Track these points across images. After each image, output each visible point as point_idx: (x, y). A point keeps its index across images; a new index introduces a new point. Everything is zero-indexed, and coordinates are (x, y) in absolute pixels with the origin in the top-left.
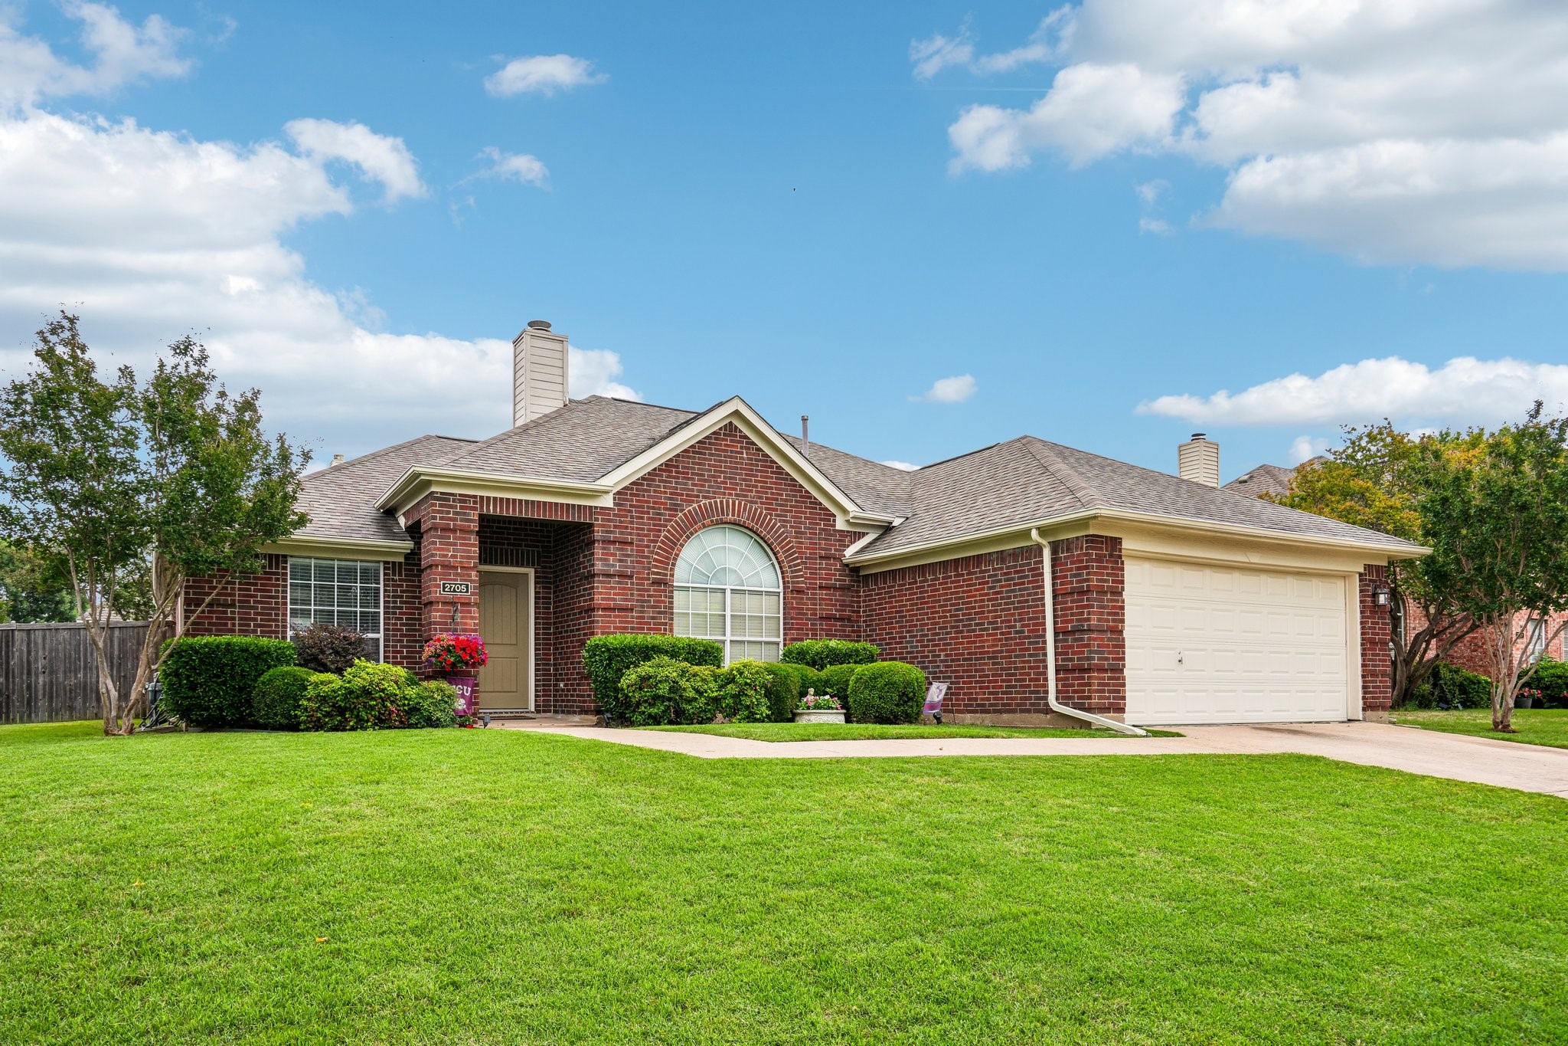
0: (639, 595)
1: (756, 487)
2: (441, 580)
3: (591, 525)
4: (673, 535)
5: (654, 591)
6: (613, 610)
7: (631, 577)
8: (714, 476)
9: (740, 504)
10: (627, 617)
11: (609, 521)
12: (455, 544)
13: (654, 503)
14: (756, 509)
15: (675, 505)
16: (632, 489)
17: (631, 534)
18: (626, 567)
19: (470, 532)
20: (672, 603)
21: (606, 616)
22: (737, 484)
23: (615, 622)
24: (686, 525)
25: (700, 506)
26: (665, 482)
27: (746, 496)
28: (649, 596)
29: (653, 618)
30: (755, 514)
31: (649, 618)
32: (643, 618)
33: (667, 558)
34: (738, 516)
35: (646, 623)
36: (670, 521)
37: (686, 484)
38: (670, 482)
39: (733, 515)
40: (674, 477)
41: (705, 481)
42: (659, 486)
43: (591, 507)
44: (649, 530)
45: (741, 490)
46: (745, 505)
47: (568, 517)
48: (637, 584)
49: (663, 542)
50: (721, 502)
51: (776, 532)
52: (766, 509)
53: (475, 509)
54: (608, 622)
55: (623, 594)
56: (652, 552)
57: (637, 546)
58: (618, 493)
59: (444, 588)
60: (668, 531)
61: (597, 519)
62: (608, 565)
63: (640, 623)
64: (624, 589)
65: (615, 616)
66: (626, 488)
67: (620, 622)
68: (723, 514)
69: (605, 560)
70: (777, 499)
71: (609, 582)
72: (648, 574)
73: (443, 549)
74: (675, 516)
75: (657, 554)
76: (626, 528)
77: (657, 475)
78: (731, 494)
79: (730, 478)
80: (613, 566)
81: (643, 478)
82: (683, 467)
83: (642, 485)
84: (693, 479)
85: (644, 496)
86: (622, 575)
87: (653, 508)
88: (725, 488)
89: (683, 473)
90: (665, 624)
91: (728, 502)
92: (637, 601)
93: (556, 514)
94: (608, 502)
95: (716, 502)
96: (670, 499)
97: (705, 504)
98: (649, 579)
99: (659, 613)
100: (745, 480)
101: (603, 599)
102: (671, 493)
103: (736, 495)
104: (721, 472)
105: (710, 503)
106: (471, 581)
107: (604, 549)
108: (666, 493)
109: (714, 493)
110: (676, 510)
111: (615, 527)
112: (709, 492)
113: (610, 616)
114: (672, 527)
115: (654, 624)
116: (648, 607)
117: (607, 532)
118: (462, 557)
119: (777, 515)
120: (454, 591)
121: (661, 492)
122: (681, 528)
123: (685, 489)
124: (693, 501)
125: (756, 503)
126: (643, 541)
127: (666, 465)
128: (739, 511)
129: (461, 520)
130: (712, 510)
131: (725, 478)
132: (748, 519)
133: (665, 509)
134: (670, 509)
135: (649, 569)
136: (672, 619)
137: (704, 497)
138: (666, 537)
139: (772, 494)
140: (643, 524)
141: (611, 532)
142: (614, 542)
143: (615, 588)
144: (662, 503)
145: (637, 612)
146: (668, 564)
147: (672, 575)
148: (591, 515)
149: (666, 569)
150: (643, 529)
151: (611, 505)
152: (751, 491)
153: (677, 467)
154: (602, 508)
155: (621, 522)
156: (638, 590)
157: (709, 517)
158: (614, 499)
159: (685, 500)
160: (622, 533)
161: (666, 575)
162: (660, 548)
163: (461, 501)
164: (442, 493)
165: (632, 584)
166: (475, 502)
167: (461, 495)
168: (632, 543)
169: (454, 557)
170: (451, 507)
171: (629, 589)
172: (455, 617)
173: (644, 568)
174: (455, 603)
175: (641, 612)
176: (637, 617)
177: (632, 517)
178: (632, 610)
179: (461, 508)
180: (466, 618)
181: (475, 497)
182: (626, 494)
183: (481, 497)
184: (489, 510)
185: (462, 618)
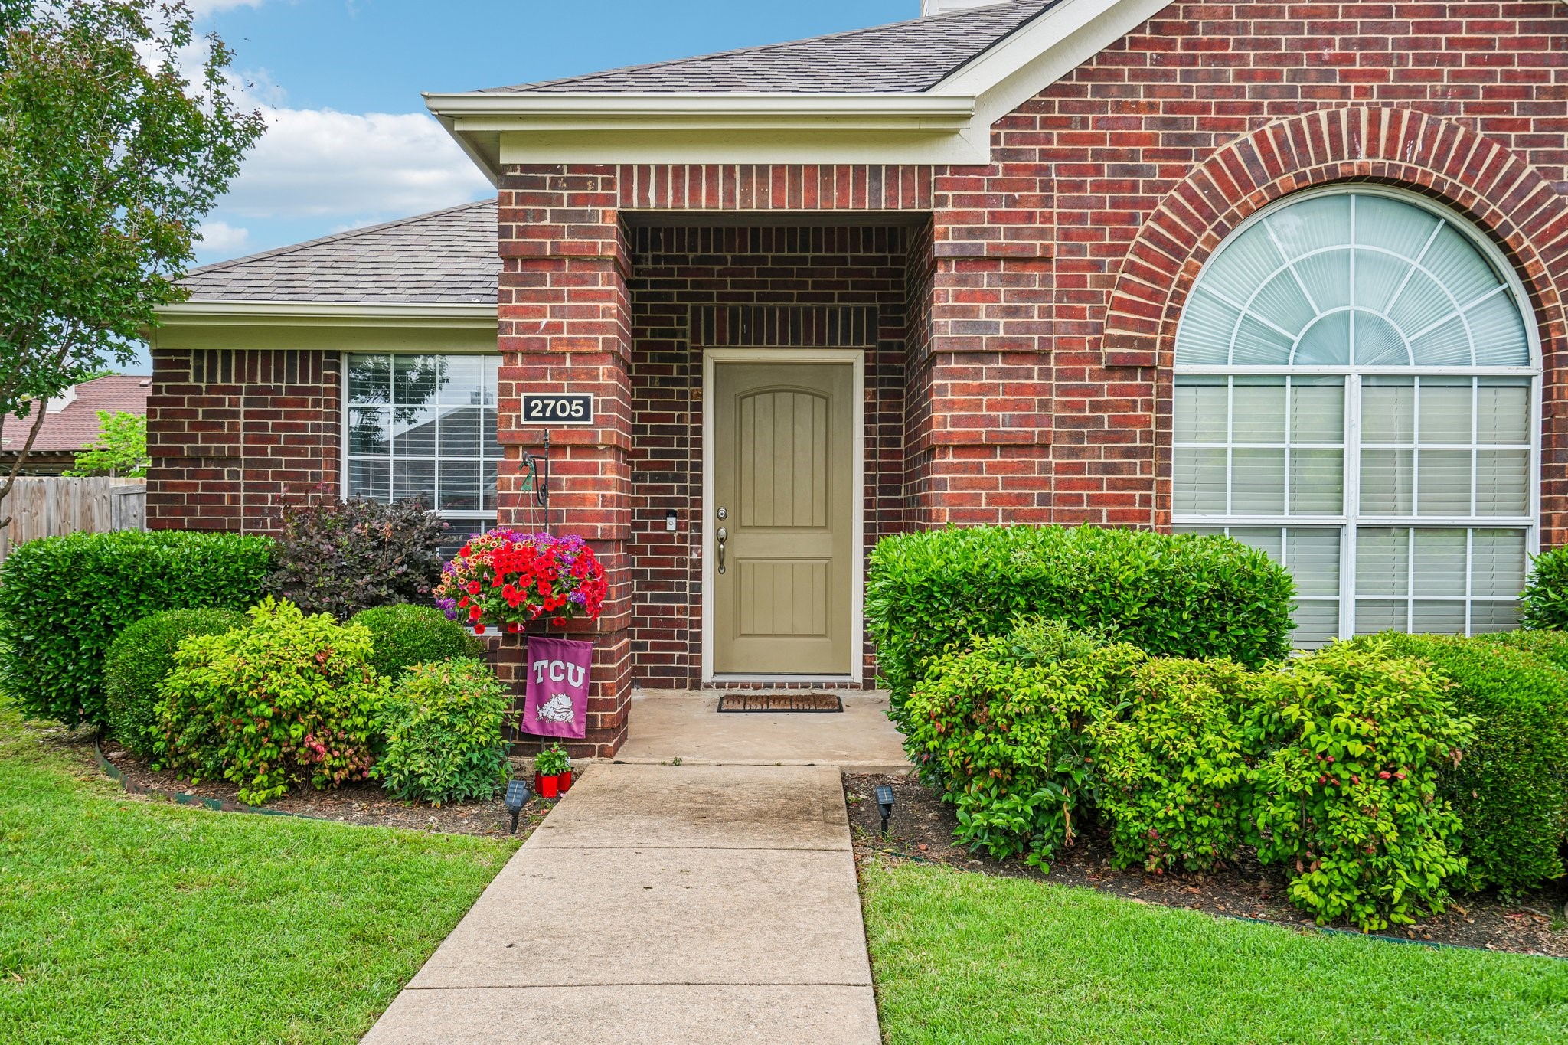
0: (1065, 405)
1: (1454, 60)
2: (521, 388)
3: (927, 219)
4: (1172, 227)
5: (1113, 391)
6: (989, 448)
7: (1042, 355)
8: (1309, 44)
9: (1395, 119)
10: (1029, 467)
11: (978, 201)
12: (557, 296)
13: (1117, 139)
14: (1452, 130)
15: (1182, 140)
17: (1042, 234)
18: (1028, 328)
19: (601, 261)
20: (1165, 423)
21: (965, 467)
22: (1387, 60)
23: (992, 484)
24: (1214, 196)
25: (1261, 138)
26: (1152, 75)
27: (1420, 92)
28: (1096, 406)
29: (1108, 469)
30: (1446, 144)
31: (1096, 468)
32: (1079, 469)
33: (1154, 295)
34: (1390, 153)
35: (1088, 484)
36: (1166, 187)
37: (1217, 76)
38: (1168, 76)
39: (1372, 153)
40: (1180, 60)
41: (1280, 59)
42: (1133, 91)
43: (924, 169)
44: (1099, 219)
45: (1402, 75)
46: (1414, 120)
47: (859, 199)
48: (1061, 375)
49: (1141, 250)
50: (1333, 119)
51: (1520, 193)
52: (1487, 125)
53: (610, 200)
54: (972, 484)
55: (1017, 406)
56: (1109, 282)
57: (1063, 267)
58: (1007, 121)
59: (528, 410)
60: (1160, 218)
61: (941, 201)
62: (976, 326)
63: (1069, 484)
64: (1020, 390)
65: (992, 468)
66: (1029, 106)
67: (1008, 483)
68: (1337, 153)
69: (965, 312)
70: (1526, 92)
71: (977, 374)
72: (1095, 344)
73: (526, 312)
74: (1182, 172)
75: (1125, 285)
76: (1030, 217)
77: (1125, 60)
78: (1364, 92)
79: (1364, 44)
80: (988, 327)
81: (1083, 73)
82: (1210, 28)
83: (1080, 91)
84: (1242, 59)
85: (1084, 123)
86: (1015, 352)
87: (1114, 155)
88: (1346, 76)
89: (1210, 45)
90: (1147, 484)
91: (1354, 117)
92: (1061, 421)
93: (827, 197)
94: (975, 148)
95: (1314, 121)
96: (1166, 123)
97: (1278, 131)
98: (1097, 358)
99: (1129, 453)
100: (1415, 44)
101: (956, 422)
102: (1170, 108)
103: (1385, 92)
104: (1333, 29)
105: (1296, 127)
106: (598, 389)
107: (961, 281)
108: (1153, 107)
109: (1309, 92)
110: (1186, 155)
111: (995, 217)
112: (1292, 92)
114: (1172, 204)
115: (1112, 485)
116: (1093, 437)
117: (971, 233)
118: (573, 327)
119: (1522, 141)
120: (554, 416)
121: (1138, 107)
122: (1200, 207)
123: (1214, 92)
124: (1240, 125)
125: (1453, 109)
126: (1081, 250)
127: (1156, 28)
128: (1393, 138)
129: (574, 232)
130: (1300, 142)
131: (1345, 44)
132: (1422, 161)
133: (1151, 155)
134: (1167, 155)
135: (1099, 328)
136: (1165, 470)
137: (1276, 109)
138: (1151, 235)
139: (1509, 76)
140: (1082, 203)
141: (982, 233)
142: (992, 261)
143: (992, 389)
144: (1141, 140)
145: (1059, 454)
146: (1157, 312)
147: (1169, 344)
148: (925, 188)
149: (1151, 327)
150: (1080, 219)
151: (984, 157)
152: (1436, 76)
153: (1191, 28)
154: (957, 169)
155: (1011, 202)
156: (1063, 392)
157: (1290, 165)
158: (995, 139)
159: (1215, 125)
160: (1016, 234)
161: (1151, 344)
162: (1132, 268)
163: (571, 183)
164: (526, 168)
165: (1046, 374)
166: (609, 184)
167: (572, 168)
168: (1046, 260)
169: (549, 327)
170: (548, 200)
171: (1035, 390)
172: (556, 485)
173: (1082, 328)
174: (557, 449)
175: (1072, 453)
176: (1060, 469)
177: (1046, 186)
178: (1043, 448)
179: (573, 201)
180: (583, 484)
181: (610, 169)
182: (1031, 123)
183: (627, 168)
184: (643, 198)
185: (575, 484)
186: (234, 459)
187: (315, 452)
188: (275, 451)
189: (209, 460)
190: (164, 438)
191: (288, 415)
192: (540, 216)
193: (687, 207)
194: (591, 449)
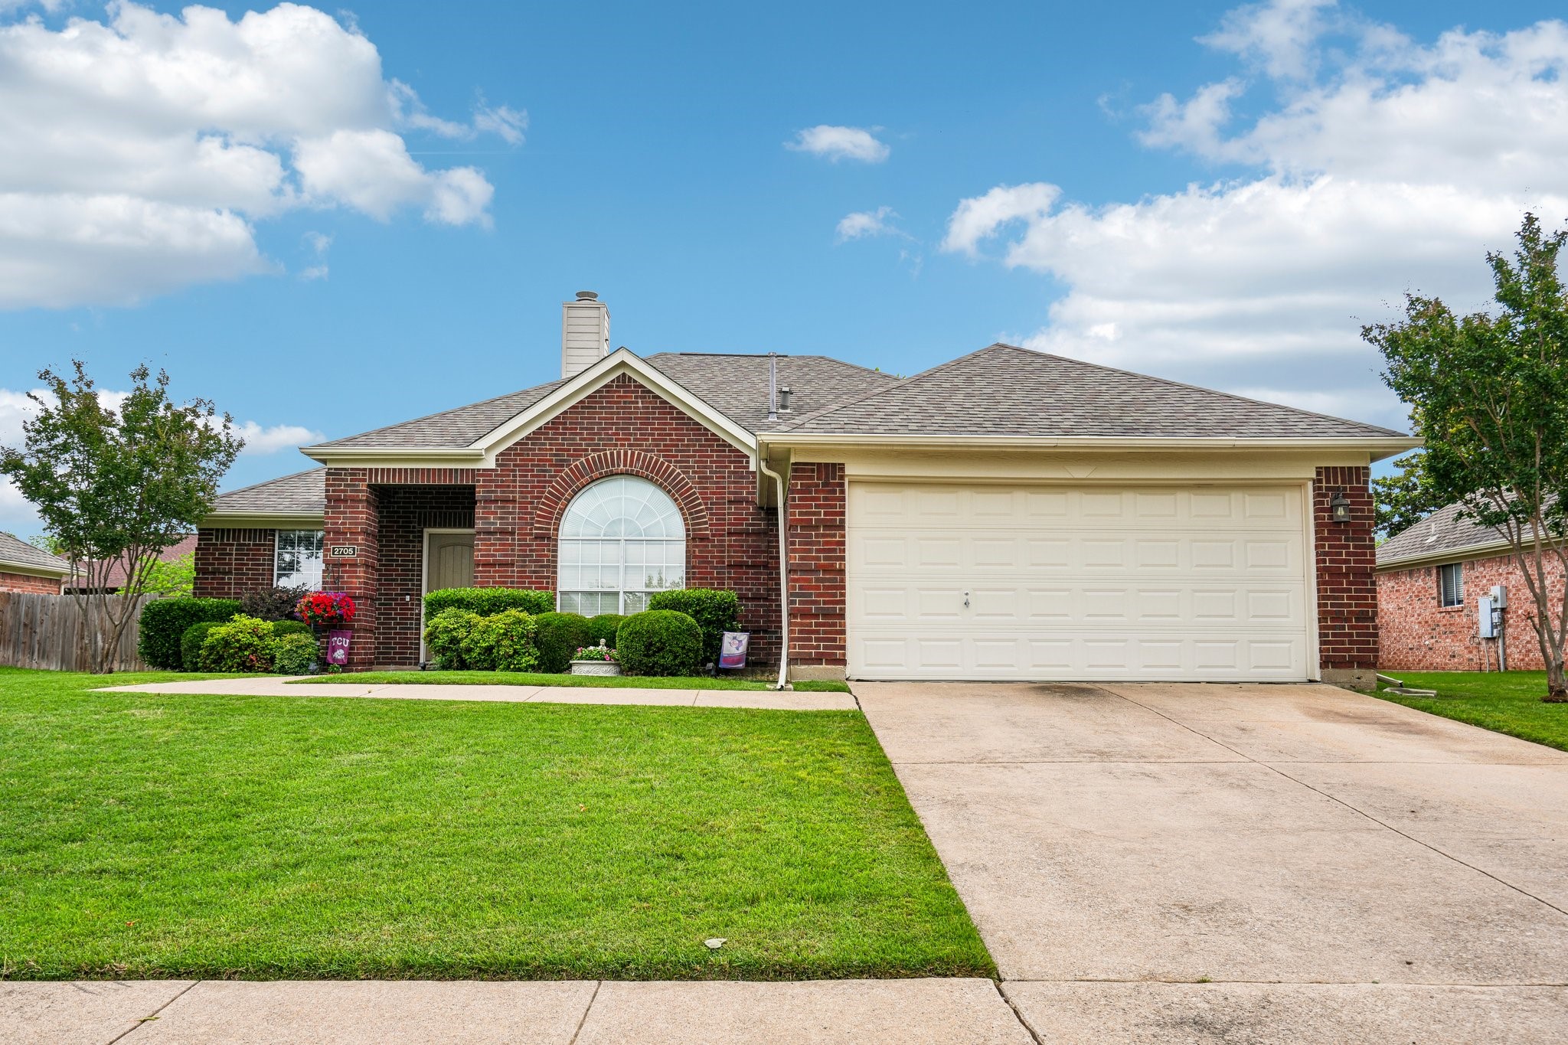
0: (520, 550)
1: (653, 435)
2: (331, 544)
3: (473, 487)
4: (557, 490)
5: (537, 545)
6: (493, 565)
7: (512, 533)
8: (604, 429)
9: (633, 454)
10: (507, 571)
11: (491, 481)
12: (345, 513)
13: (539, 460)
14: (651, 458)
15: (561, 460)
16: (516, 449)
17: (512, 492)
18: (508, 524)
19: (360, 501)
20: (556, 556)
21: (485, 572)
22: (631, 434)
23: (494, 577)
24: (571, 479)
25: (587, 461)
26: (551, 439)
27: (642, 445)
28: (531, 551)
29: (534, 572)
30: (650, 462)
31: (530, 572)
32: (525, 572)
33: (551, 513)
34: (631, 466)
35: (528, 577)
36: (556, 476)
37: (574, 439)
38: (557, 439)
39: (625, 465)
40: (561, 434)
41: (595, 434)
42: (545, 444)
43: (473, 470)
44: (532, 487)
45: (635, 440)
46: (639, 454)
47: (450, 480)
48: (519, 540)
49: (547, 498)
50: (612, 454)
51: (674, 479)
52: (664, 456)
53: (365, 480)
54: (487, 577)
55: (503, 550)
56: (536, 508)
57: (520, 503)
58: (501, 454)
59: (334, 552)
60: (553, 487)
61: (478, 481)
62: (490, 523)
63: (521, 577)
64: (504, 545)
65: (495, 572)
66: (509, 449)
67: (500, 577)
68: (613, 466)
69: (486, 518)
70: (677, 446)
71: (490, 539)
72: (531, 529)
73: (334, 518)
74: (561, 471)
75: (541, 510)
76: (509, 486)
77: (542, 434)
78: (622, 445)
79: (622, 429)
80: (493, 523)
81: (527, 438)
82: (571, 423)
83: (527, 444)
84: (582, 434)
85: (528, 455)
86: (503, 532)
87: (538, 466)
88: (617, 440)
89: (571, 429)
90: (548, 577)
91: (619, 454)
92: (519, 556)
93: (440, 479)
94: (490, 463)
95: (605, 455)
96: (555, 455)
97: (593, 458)
98: (531, 534)
99: (542, 566)
100: (640, 429)
101: (482, 556)
102: (557, 450)
103: (629, 445)
104: (613, 424)
105: (599, 456)
106: (358, 545)
107: (484, 508)
108: (551, 450)
109: (604, 445)
110: (563, 466)
111: (496, 486)
112: (599, 445)
113: (489, 572)
114: (558, 482)
115: (536, 578)
116: (530, 561)
117: (488, 492)
118: (350, 523)
119: (676, 462)
120: (343, 554)
121: (546, 450)
122: (567, 483)
123: (572, 445)
124: (581, 456)
125: (652, 451)
126: (527, 498)
127: (553, 423)
128: (632, 461)
129: (351, 491)
130: (600, 462)
131: (616, 429)
132: (642, 468)
133: (550, 466)
134: (556, 466)
135: (532, 524)
136: (555, 572)
137: (593, 450)
138: (550, 493)
139: (671, 440)
140: (527, 481)
141: (492, 492)
142: (496, 501)
143: (495, 545)
144: (547, 460)
145: (518, 567)
146: (551, 519)
147: (557, 530)
148: (473, 477)
149: (550, 524)
150: (527, 487)
151: (493, 466)
152: (647, 440)
153: (565, 423)
154: (484, 470)
155: (502, 481)
156: (520, 545)
157: (597, 470)
158: (497, 460)
159: (572, 456)
160: (504, 492)
161: (549, 529)
162: (543, 504)
163: (351, 475)
164: (335, 469)
165: (513, 540)
166: (364, 475)
167: (352, 469)
168: (514, 501)
169: (342, 523)
170: (343, 480)
171: (509, 545)
172: (343, 577)
173: (527, 524)
174: (344, 565)
175: (522, 566)
176: (518, 572)
177: (514, 476)
178: (512, 565)
179: (351, 480)
180: (352, 577)
181: (365, 469)
182: (510, 455)
183: (371, 470)
184: (376, 479)
185: (348, 577)
186: (230, 573)
187: (263, 570)
188: (247, 569)
189: (220, 573)
190: (202, 564)
191: (253, 555)
192: (340, 485)
193: (391, 483)
194: (355, 565)
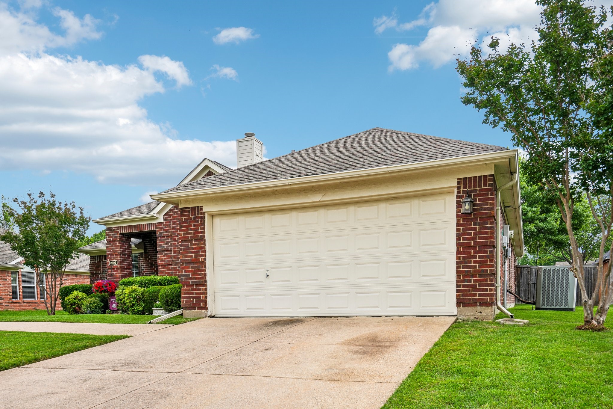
0: (174, 258)
2: (109, 260)
3: (156, 231)
6: (165, 265)
7: (171, 251)
10: (170, 268)
11: (161, 228)
12: (113, 246)
16: (170, 212)
17: (170, 232)
18: (169, 247)
19: (117, 241)
23: (165, 271)
28: (178, 258)
32: (177, 268)
43: (155, 223)
44: (177, 229)
47: (148, 229)
48: (174, 253)
53: (118, 232)
55: (168, 259)
57: (173, 237)
58: (165, 215)
59: (110, 263)
61: (157, 228)
62: (162, 247)
63: (175, 270)
64: (168, 256)
65: (165, 268)
66: (168, 212)
69: (161, 245)
71: (163, 254)
73: (109, 249)
76: (168, 230)
80: (164, 247)
86: (168, 250)
92: (174, 261)
93: (144, 229)
94: (161, 220)
101: (161, 261)
106: (118, 260)
107: (160, 240)
111: (164, 230)
113: (163, 268)
116: (178, 263)
117: (161, 233)
118: (115, 251)
120: (113, 264)
126: (175, 234)
129: (114, 237)
140: (175, 227)
142: (164, 237)
143: (164, 256)
145: (174, 265)
148: (155, 226)
150: (175, 229)
154: (159, 223)
155: (166, 227)
156: (174, 256)
158: (164, 218)
160: (167, 232)
164: (109, 228)
165: (171, 253)
166: (118, 229)
167: (114, 227)
168: (171, 236)
169: (113, 251)
170: (111, 232)
171: (170, 256)
172: (114, 274)
173: (176, 246)
174: (114, 269)
175: (176, 265)
176: (174, 268)
177: (170, 225)
178: (172, 265)
179: (114, 232)
181: (118, 227)
182: (168, 215)
183: (120, 227)
184: (122, 231)
185: (116, 274)
192: (111, 235)
193: (127, 232)
194: (117, 268)
